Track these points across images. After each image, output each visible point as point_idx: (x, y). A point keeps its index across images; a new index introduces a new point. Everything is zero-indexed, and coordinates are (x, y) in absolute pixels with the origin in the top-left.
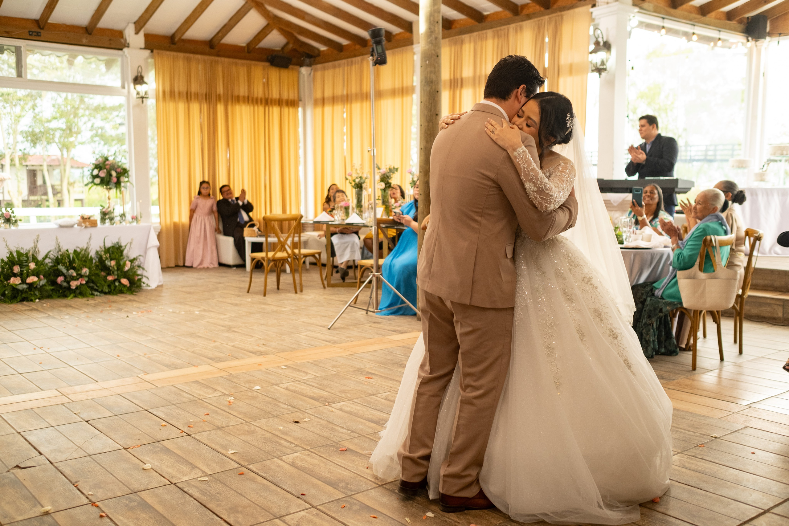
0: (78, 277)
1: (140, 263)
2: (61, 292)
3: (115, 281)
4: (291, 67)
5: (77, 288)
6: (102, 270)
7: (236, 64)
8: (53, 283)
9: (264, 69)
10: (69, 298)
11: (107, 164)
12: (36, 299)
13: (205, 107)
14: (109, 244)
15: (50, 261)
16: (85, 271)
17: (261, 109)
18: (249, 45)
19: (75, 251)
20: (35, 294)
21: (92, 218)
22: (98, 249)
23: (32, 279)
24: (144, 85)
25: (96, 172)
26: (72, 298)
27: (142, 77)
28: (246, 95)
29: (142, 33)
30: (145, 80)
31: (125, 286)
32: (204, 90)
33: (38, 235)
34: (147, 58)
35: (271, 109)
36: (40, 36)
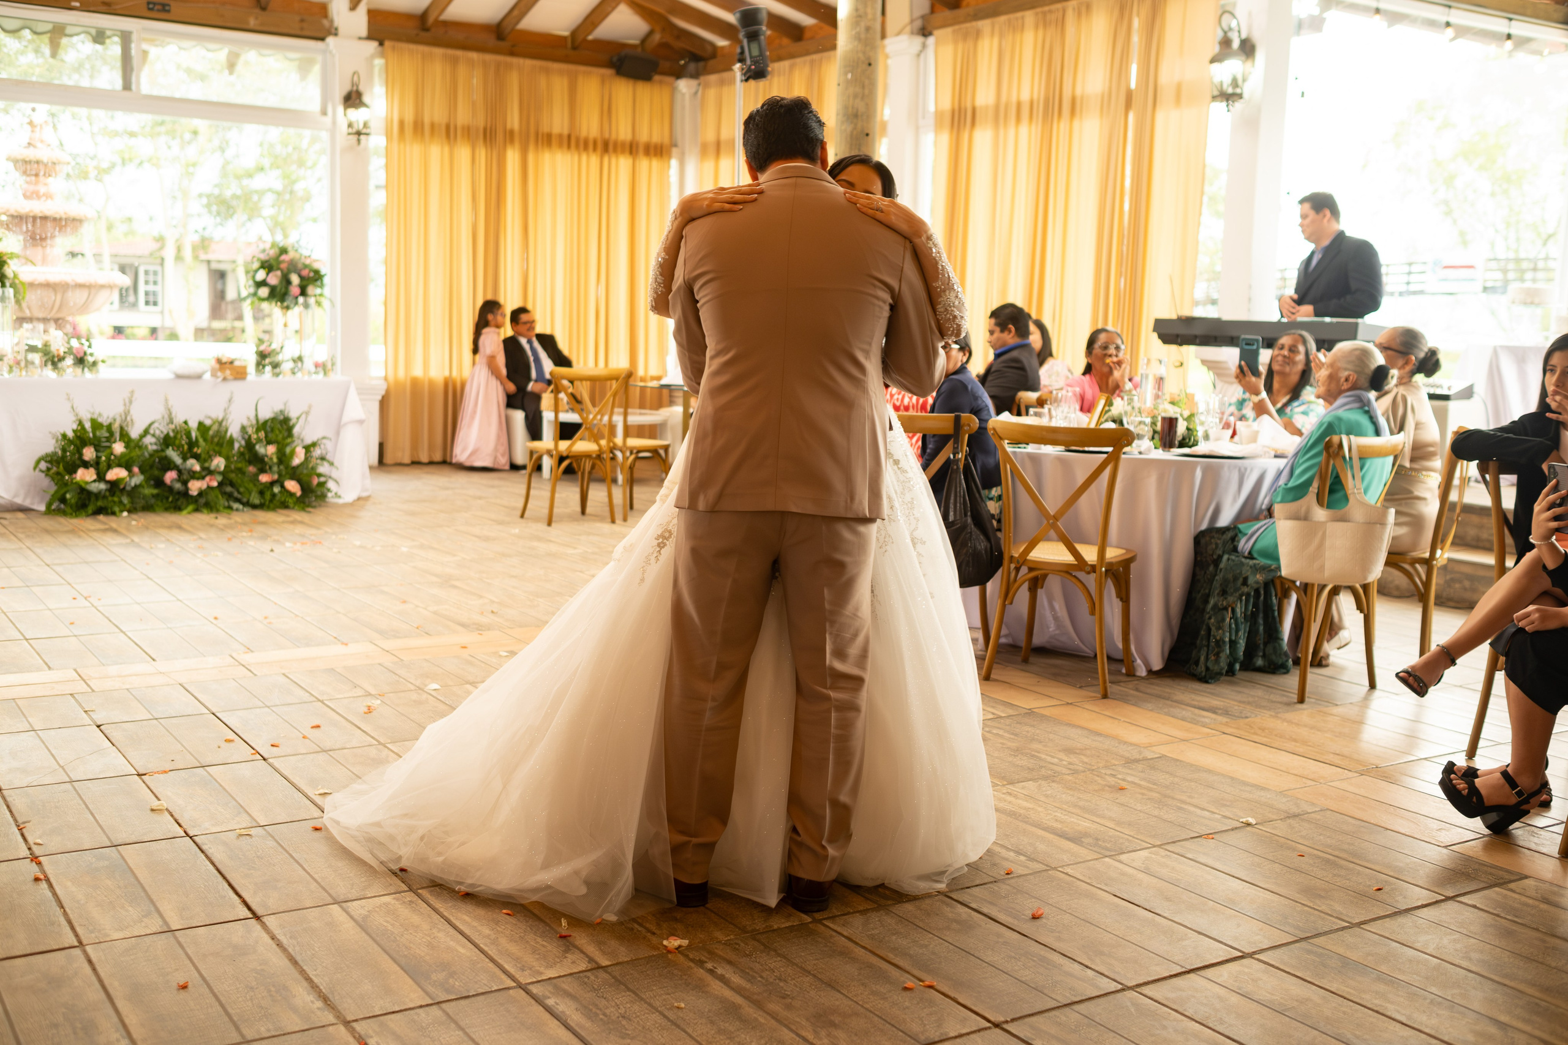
0: (204, 473)
1: (324, 452)
2: (170, 499)
3: (272, 483)
4: (657, 78)
5: (201, 494)
6: (250, 462)
7: (547, 71)
8: (159, 483)
9: (603, 82)
10: (185, 512)
11: (283, 261)
12: (122, 511)
13: (482, 153)
14: (266, 414)
15: (153, 440)
16: (219, 463)
17: (594, 159)
18: (574, 33)
19: (201, 424)
20: (121, 502)
21: (237, 363)
22: (245, 423)
23: (117, 473)
24: (362, 110)
25: (261, 275)
26: (189, 513)
27: (359, 95)
28: (566, 132)
29: (362, 9)
30: (366, 99)
31: (292, 494)
32: (480, 122)
33: (132, 392)
34: (372, 57)
35: (614, 160)
36: (168, 11)
